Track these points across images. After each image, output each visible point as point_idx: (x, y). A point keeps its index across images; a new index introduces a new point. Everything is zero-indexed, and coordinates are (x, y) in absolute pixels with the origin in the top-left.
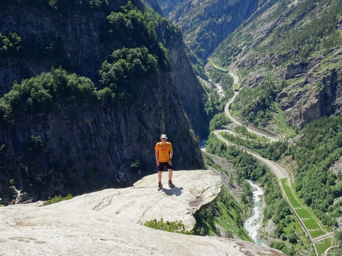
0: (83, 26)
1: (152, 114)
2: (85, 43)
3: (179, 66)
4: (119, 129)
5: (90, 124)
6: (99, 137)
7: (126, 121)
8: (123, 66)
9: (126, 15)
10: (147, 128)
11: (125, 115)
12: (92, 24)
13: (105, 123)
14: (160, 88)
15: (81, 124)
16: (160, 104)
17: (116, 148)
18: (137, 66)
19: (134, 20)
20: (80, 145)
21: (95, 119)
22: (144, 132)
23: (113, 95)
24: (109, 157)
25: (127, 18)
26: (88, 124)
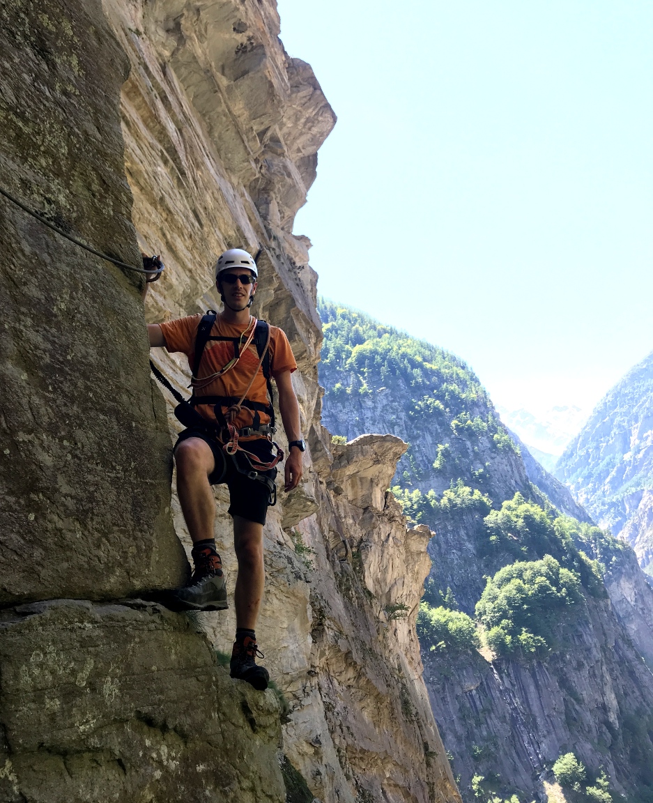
1: (585, 672)
4: (526, 701)
5: (474, 692)
6: (493, 715)
7: (537, 686)
8: (520, 590)
10: (580, 701)
11: (534, 676)
13: (501, 691)
14: (591, 626)
15: (459, 691)
16: (597, 654)
17: (525, 738)
18: (543, 589)
20: (458, 727)
21: (481, 683)
22: (575, 710)
23: (508, 638)
24: (515, 755)
26: (471, 691)
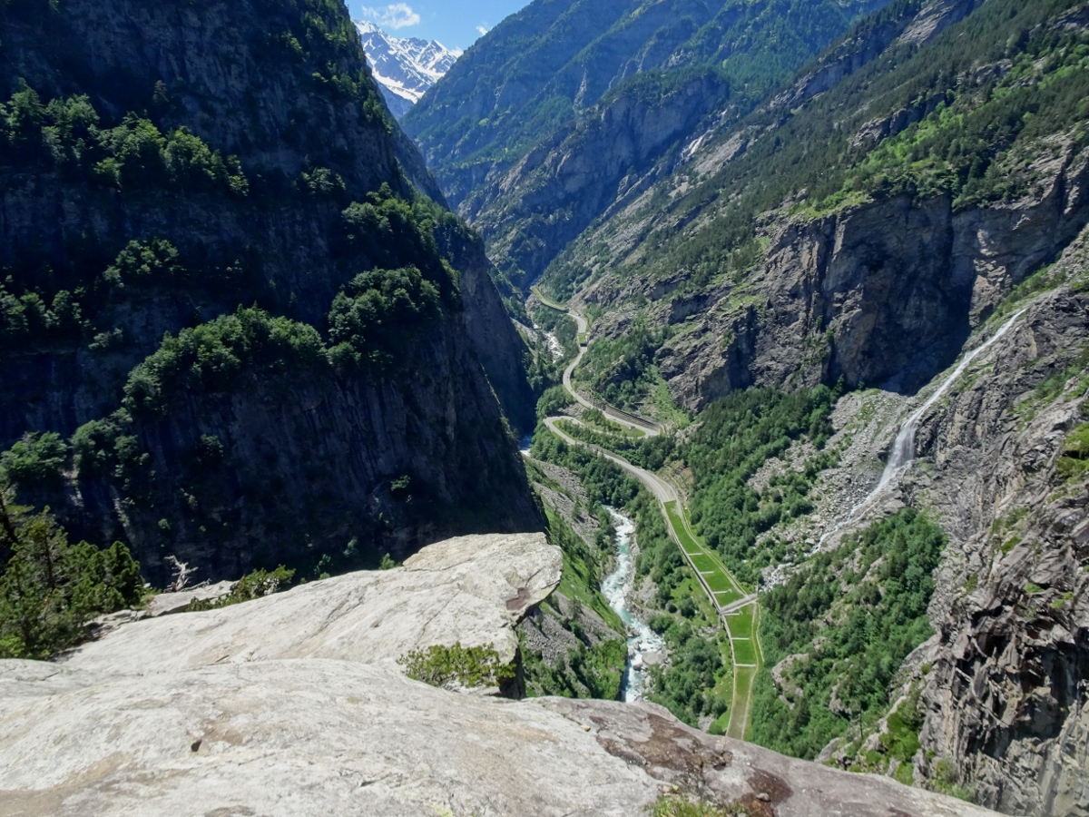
0: (298, 228)
1: (431, 389)
2: (303, 260)
3: (479, 300)
4: (368, 419)
5: (314, 411)
6: (332, 434)
7: (382, 405)
8: (375, 302)
9: (379, 208)
10: (422, 417)
11: (380, 395)
12: (314, 225)
13: (343, 409)
14: (444, 343)
15: (297, 412)
16: (445, 371)
17: (364, 454)
18: (402, 302)
19: (394, 217)
20: (294, 450)
21: (323, 402)
22: (416, 425)
23: (358, 356)
24: (351, 471)
25: (381, 213)
26: (310, 410)
